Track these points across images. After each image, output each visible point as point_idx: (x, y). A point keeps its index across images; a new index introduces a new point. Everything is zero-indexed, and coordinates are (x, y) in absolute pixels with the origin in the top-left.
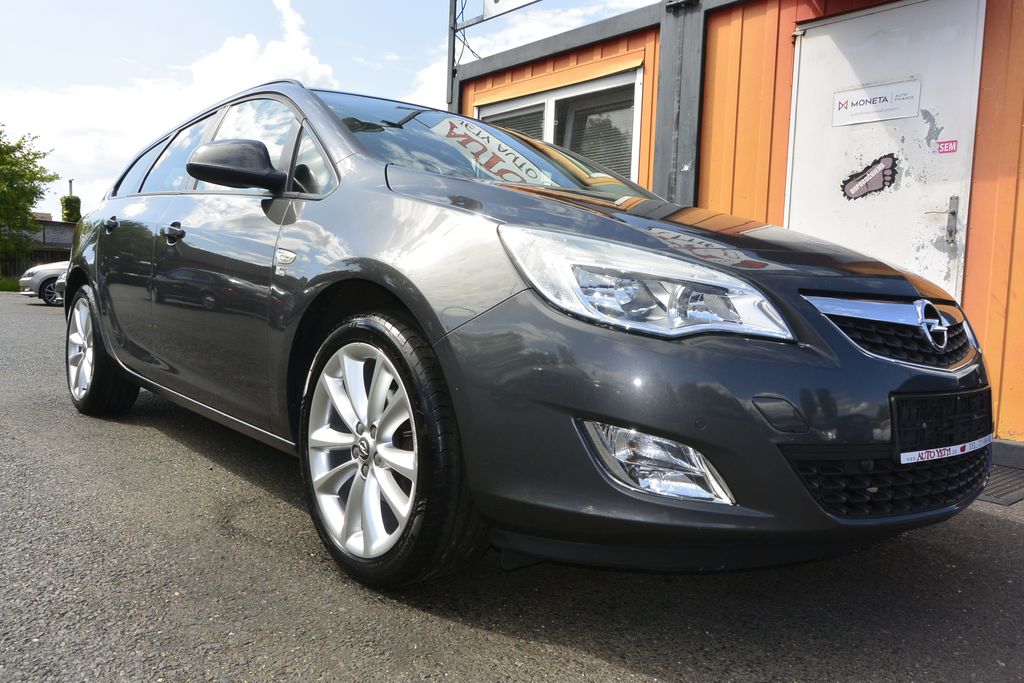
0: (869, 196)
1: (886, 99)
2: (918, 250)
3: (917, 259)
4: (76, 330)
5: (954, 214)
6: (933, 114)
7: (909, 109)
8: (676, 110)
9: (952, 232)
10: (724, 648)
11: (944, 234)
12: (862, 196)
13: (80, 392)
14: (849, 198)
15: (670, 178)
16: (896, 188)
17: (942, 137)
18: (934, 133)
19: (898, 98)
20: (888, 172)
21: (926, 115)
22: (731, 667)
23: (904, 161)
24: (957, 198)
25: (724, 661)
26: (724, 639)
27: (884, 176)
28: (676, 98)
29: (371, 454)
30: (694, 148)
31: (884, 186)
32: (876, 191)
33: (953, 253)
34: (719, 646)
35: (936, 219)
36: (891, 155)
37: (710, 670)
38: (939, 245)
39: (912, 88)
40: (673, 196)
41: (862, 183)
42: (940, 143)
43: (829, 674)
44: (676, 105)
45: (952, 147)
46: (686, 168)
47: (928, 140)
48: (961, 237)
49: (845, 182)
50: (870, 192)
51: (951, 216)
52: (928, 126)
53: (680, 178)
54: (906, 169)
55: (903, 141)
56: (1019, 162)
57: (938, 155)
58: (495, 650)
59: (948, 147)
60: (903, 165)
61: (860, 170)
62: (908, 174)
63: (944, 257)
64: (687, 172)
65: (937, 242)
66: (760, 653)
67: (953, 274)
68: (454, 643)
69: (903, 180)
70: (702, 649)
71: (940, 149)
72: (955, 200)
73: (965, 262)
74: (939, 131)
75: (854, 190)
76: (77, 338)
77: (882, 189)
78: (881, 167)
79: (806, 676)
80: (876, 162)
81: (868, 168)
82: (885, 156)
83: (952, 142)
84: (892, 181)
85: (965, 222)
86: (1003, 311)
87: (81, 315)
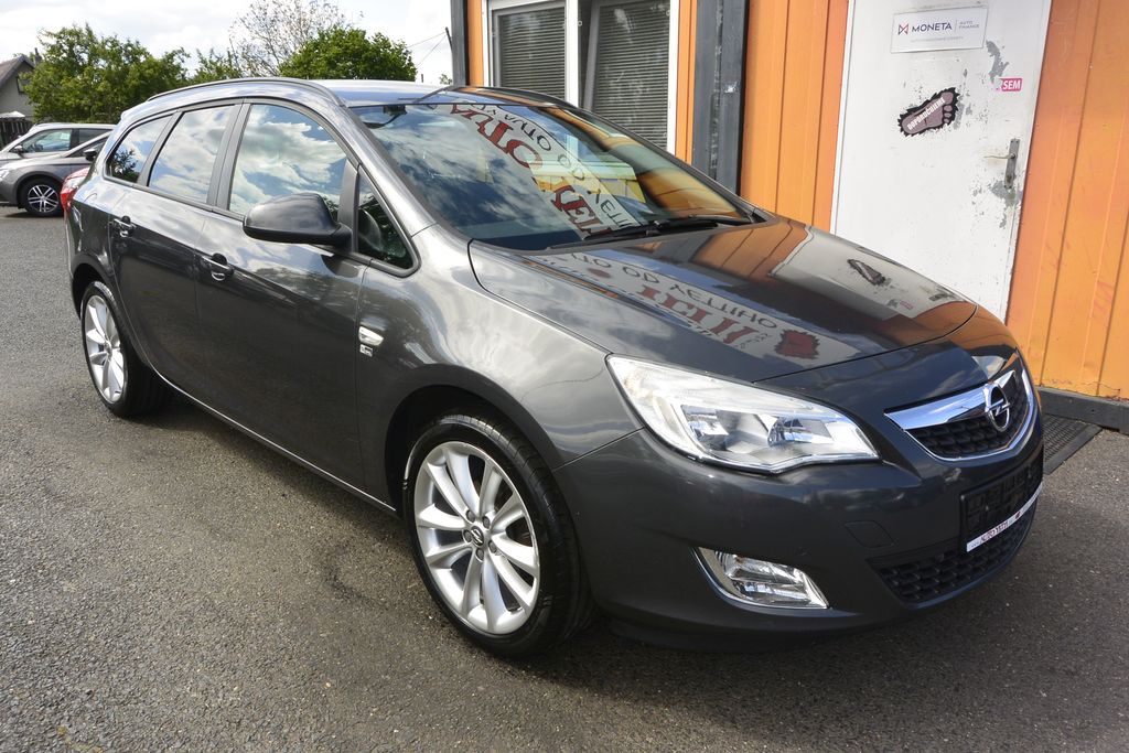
0: (928, 133)
1: (949, 26)
2: (975, 194)
3: (973, 203)
4: (92, 326)
5: (1014, 158)
6: (998, 46)
7: (974, 39)
8: (719, 22)
9: (1010, 178)
10: (815, 701)
11: (1003, 178)
12: (920, 133)
13: (111, 395)
14: (907, 134)
15: (712, 100)
16: (956, 127)
17: (1007, 73)
18: (998, 68)
19: (963, 25)
20: (948, 108)
21: (992, 47)
22: (824, 724)
23: (965, 98)
24: (1018, 142)
25: (818, 717)
26: (814, 690)
27: (944, 112)
28: (719, 8)
29: (486, 542)
30: (740, 67)
31: (944, 123)
32: (934, 128)
33: (1010, 199)
34: (810, 699)
35: (996, 163)
36: (952, 90)
37: (807, 728)
38: (997, 190)
39: (977, 16)
40: (717, 120)
41: (920, 118)
42: (1004, 80)
43: (904, 722)
44: (719, 16)
45: (1016, 85)
46: (731, 90)
47: (992, 75)
48: (1019, 183)
49: (903, 116)
50: (928, 129)
51: (1011, 161)
52: (993, 59)
53: (724, 100)
54: (967, 106)
55: (965, 74)
56: (1083, 108)
57: (1001, 93)
58: (625, 724)
59: (1011, 86)
60: (964, 101)
61: (919, 104)
62: (969, 111)
63: (1001, 203)
64: (731, 94)
65: (995, 187)
66: (846, 704)
67: (1009, 221)
68: (589, 720)
69: (963, 118)
70: (798, 704)
71: (1003, 86)
72: (1015, 143)
73: (1022, 209)
74: (1003, 66)
75: (912, 125)
76: (96, 335)
77: (941, 126)
78: (941, 101)
79: (887, 726)
80: (936, 97)
81: (927, 102)
82: (946, 91)
83: (1017, 80)
84: (952, 118)
85: (1025, 168)
86: (1055, 262)
87: (96, 312)
